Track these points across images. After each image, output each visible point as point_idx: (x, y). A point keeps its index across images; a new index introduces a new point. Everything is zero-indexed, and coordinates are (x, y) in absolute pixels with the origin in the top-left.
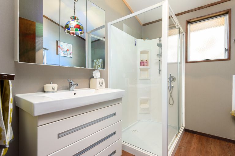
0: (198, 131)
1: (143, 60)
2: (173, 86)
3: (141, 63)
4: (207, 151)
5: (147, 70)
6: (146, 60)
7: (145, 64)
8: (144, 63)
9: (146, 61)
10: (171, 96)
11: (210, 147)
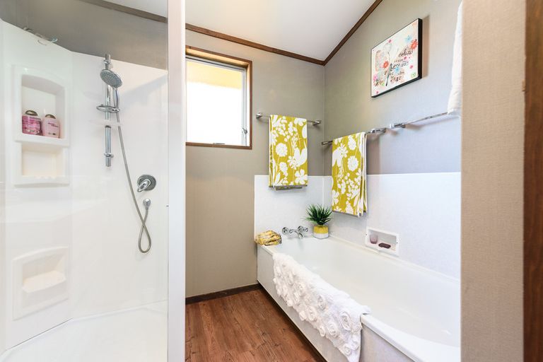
0: (205, 293)
1: (35, 114)
2: (150, 201)
3: (24, 121)
4: (235, 332)
5: (56, 151)
6: (52, 117)
7: (46, 128)
8: (40, 123)
9: (49, 119)
10: (144, 227)
11: (235, 319)
